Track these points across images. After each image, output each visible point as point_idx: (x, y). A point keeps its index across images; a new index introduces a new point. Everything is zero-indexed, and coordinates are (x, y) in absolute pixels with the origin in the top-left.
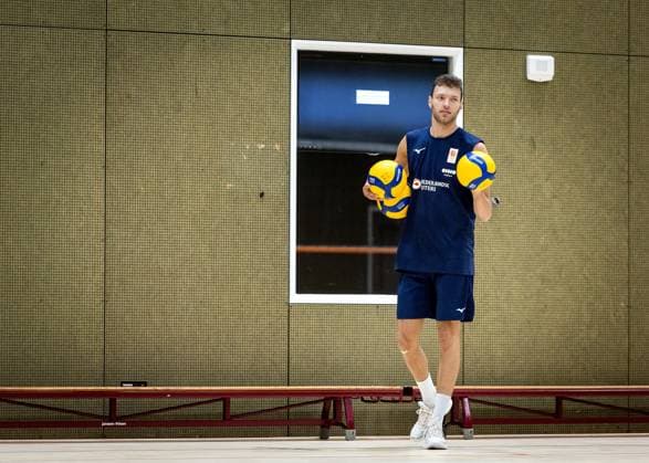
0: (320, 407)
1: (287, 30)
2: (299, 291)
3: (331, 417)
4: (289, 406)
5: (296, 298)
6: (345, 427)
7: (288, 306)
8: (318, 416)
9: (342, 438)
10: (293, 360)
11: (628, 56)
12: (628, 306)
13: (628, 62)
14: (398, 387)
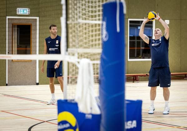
0: (133, 77)
1: (127, 17)
2: (130, 59)
3: (135, 79)
4: (128, 78)
5: (129, 60)
6: (137, 81)
7: (128, 61)
8: (133, 79)
9: (137, 82)
10: (129, 70)
11: (181, 20)
12: (181, 60)
13: (181, 21)
14: (145, 74)
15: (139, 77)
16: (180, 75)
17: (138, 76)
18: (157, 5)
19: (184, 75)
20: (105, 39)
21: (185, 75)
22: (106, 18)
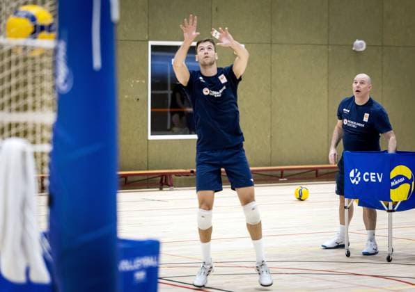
0: (160, 178)
2: (152, 134)
3: (164, 181)
4: (148, 179)
5: (151, 137)
6: (169, 186)
7: (148, 140)
8: (159, 182)
9: (168, 189)
10: (150, 161)
11: (271, 44)
12: (271, 137)
13: (271, 46)
14: (189, 171)
15: (173, 176)
16: (268, 173)
17: (170, 174)
18: (217, 9)
19: (279, 173)
20: (64, 88)
21: (282, 172)
22: (65, 33)
